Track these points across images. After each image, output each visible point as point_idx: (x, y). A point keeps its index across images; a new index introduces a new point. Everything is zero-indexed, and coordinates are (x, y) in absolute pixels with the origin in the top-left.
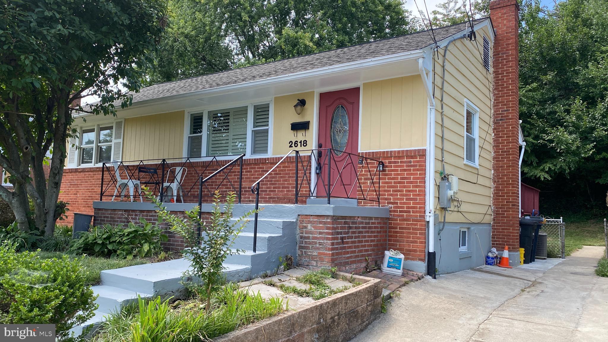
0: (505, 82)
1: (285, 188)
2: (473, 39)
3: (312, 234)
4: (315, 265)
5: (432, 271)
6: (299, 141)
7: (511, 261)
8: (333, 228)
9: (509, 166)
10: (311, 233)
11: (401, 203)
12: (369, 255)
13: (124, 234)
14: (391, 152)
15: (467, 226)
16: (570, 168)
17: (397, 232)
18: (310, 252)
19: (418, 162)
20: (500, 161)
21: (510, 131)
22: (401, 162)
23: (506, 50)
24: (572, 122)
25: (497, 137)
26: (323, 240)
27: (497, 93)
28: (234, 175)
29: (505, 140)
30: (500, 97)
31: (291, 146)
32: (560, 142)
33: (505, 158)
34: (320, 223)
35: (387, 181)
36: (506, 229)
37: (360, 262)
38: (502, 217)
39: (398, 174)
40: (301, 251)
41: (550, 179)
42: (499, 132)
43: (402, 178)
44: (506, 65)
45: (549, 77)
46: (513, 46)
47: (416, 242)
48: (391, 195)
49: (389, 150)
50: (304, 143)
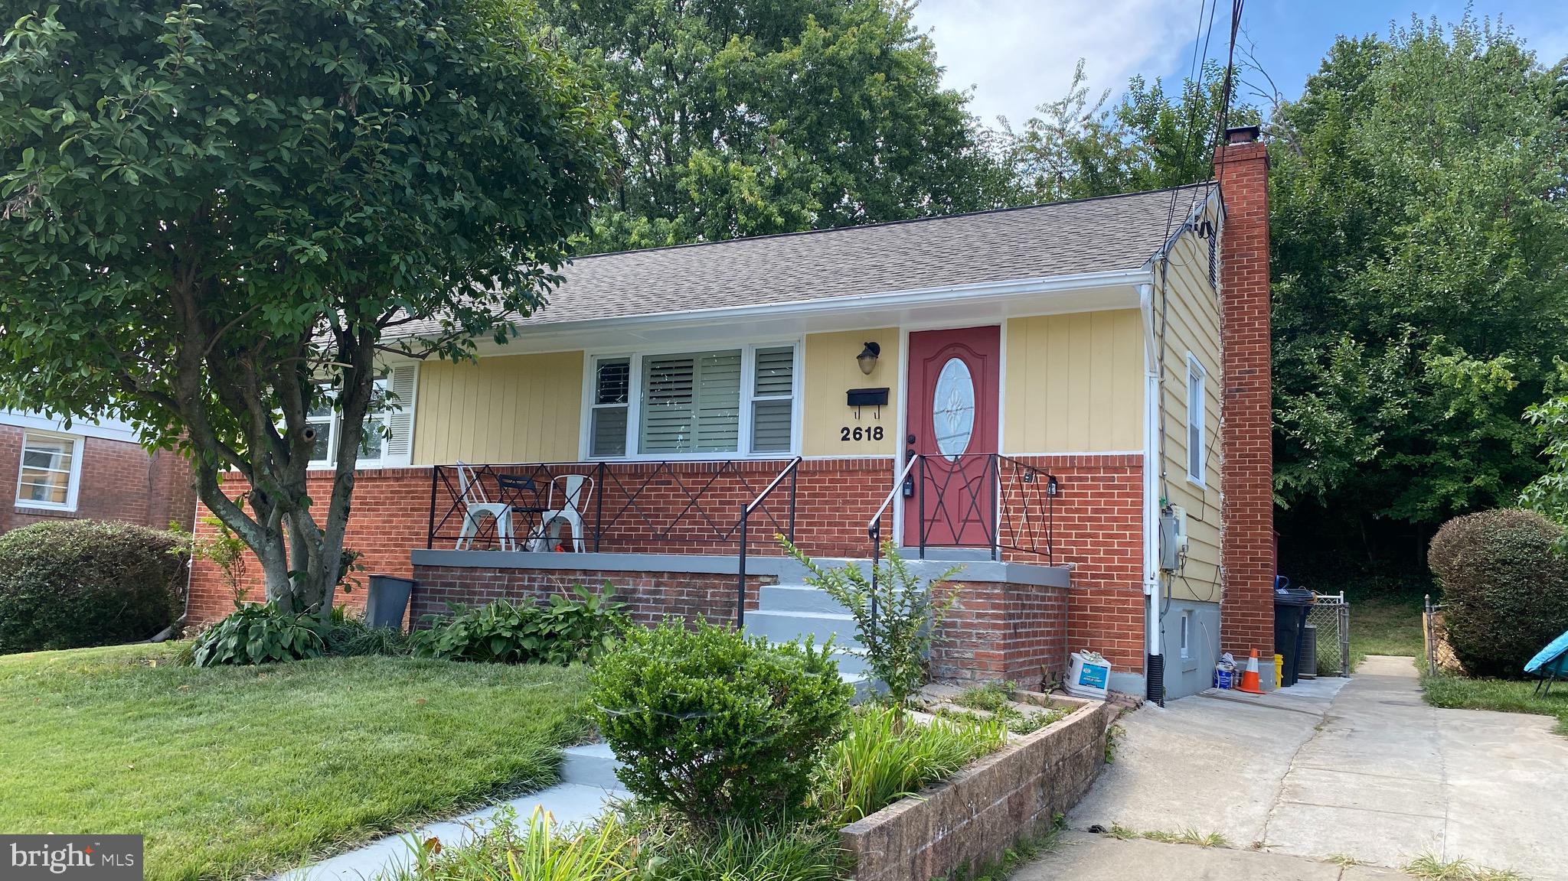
0: (1245, 313)
1: (836, 524)
2: (1206, 234)
3: (961, 617)
4: (969, 676)
5: (1155, 692)
6: (865, 428)
7: (1261, 681)
8: (1006, 607)
9: (1256, 486)
10: (959, 615)
11: (1093, 560)
12: (1045, 661)
13: (556, 618)
14: (1072, 458)
15: (1189, 607)
16: (1328, 485)
17: (1085, 617)
18: (958, 652)
19: (1128, 479)
20: (1236, 474)
21: (1257, 413)
22: (1093, 479)
23: (1248, 249)
24: (1336, 386)
25: (1230, 426)
26: (985, 628)
27: (1229, 334)
28: (712, 496)
29: (1247, 432)
30: (1236, 343)
31: (845, 438)
32: (1313, 428)
33: (1247, 468)
34: (979, 596)
35: (1064, 514)
36: (1251, 615)
37: (1034, 673)
38: (1242, 590)
39: (1087, 503)
40: (937, 651)
41: (1286, 507)
42: (1235, 414)
43: (1095, 511)
44: (1247, 279)
45: (1286, 286)
46: (1261, 242)
47: (1126, 636)
48: (1074, 543)
49: (1069, 454)
50: (876, 433)
